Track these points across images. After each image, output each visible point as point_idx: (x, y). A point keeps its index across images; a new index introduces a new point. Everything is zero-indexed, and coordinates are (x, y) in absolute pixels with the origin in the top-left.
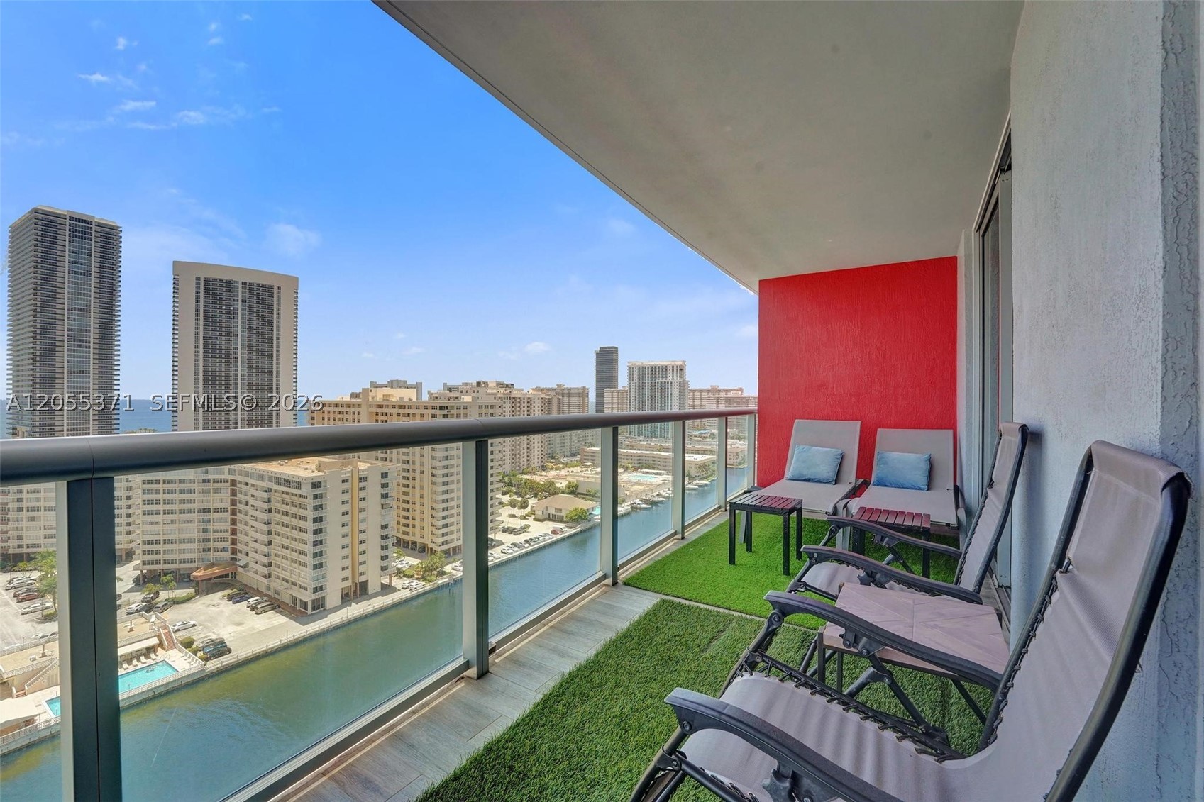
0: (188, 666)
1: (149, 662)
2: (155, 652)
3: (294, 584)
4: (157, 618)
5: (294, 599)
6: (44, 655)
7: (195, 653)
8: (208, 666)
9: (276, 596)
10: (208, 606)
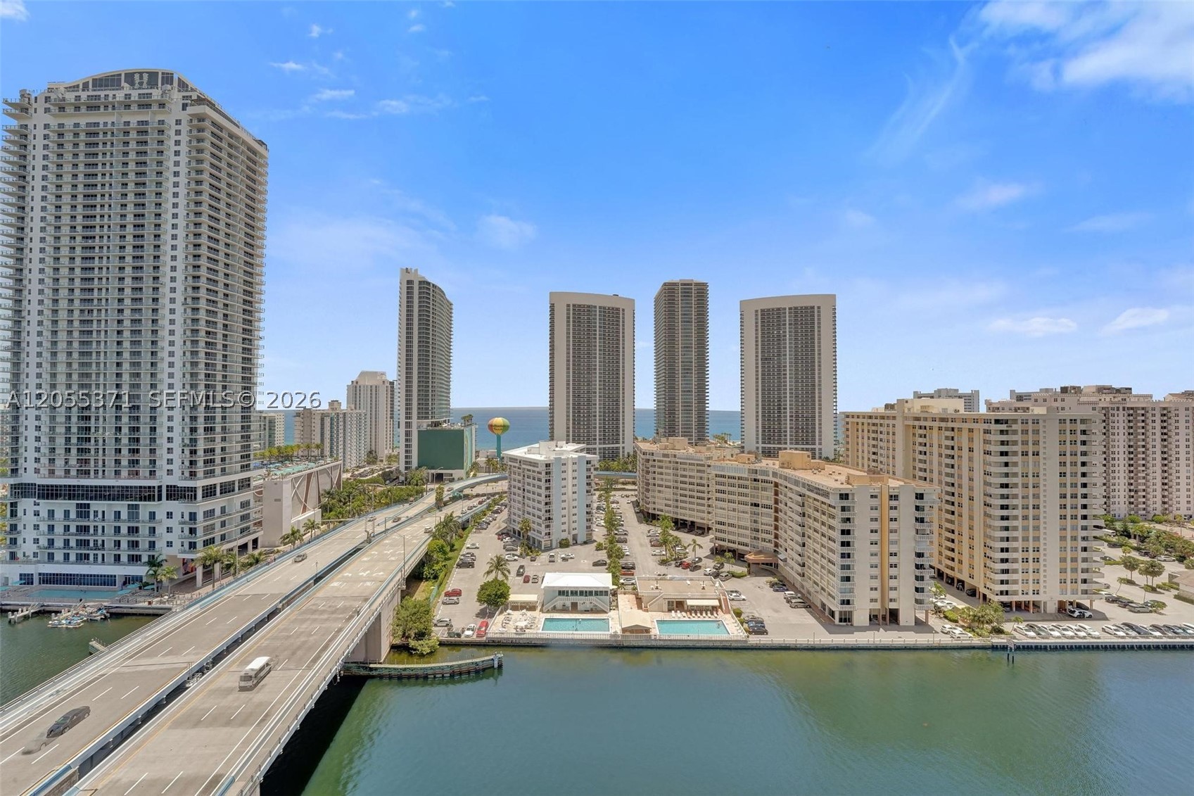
0: (736, 633)
1: (713, 618)
2: (717, 611)
3: (823, 589)
4: (720, 585)
5: (823, 605)
6: (657, 588)
7: (742, 623)
8: (750, 639)
9: (809, 596)
10: (755, 587)
